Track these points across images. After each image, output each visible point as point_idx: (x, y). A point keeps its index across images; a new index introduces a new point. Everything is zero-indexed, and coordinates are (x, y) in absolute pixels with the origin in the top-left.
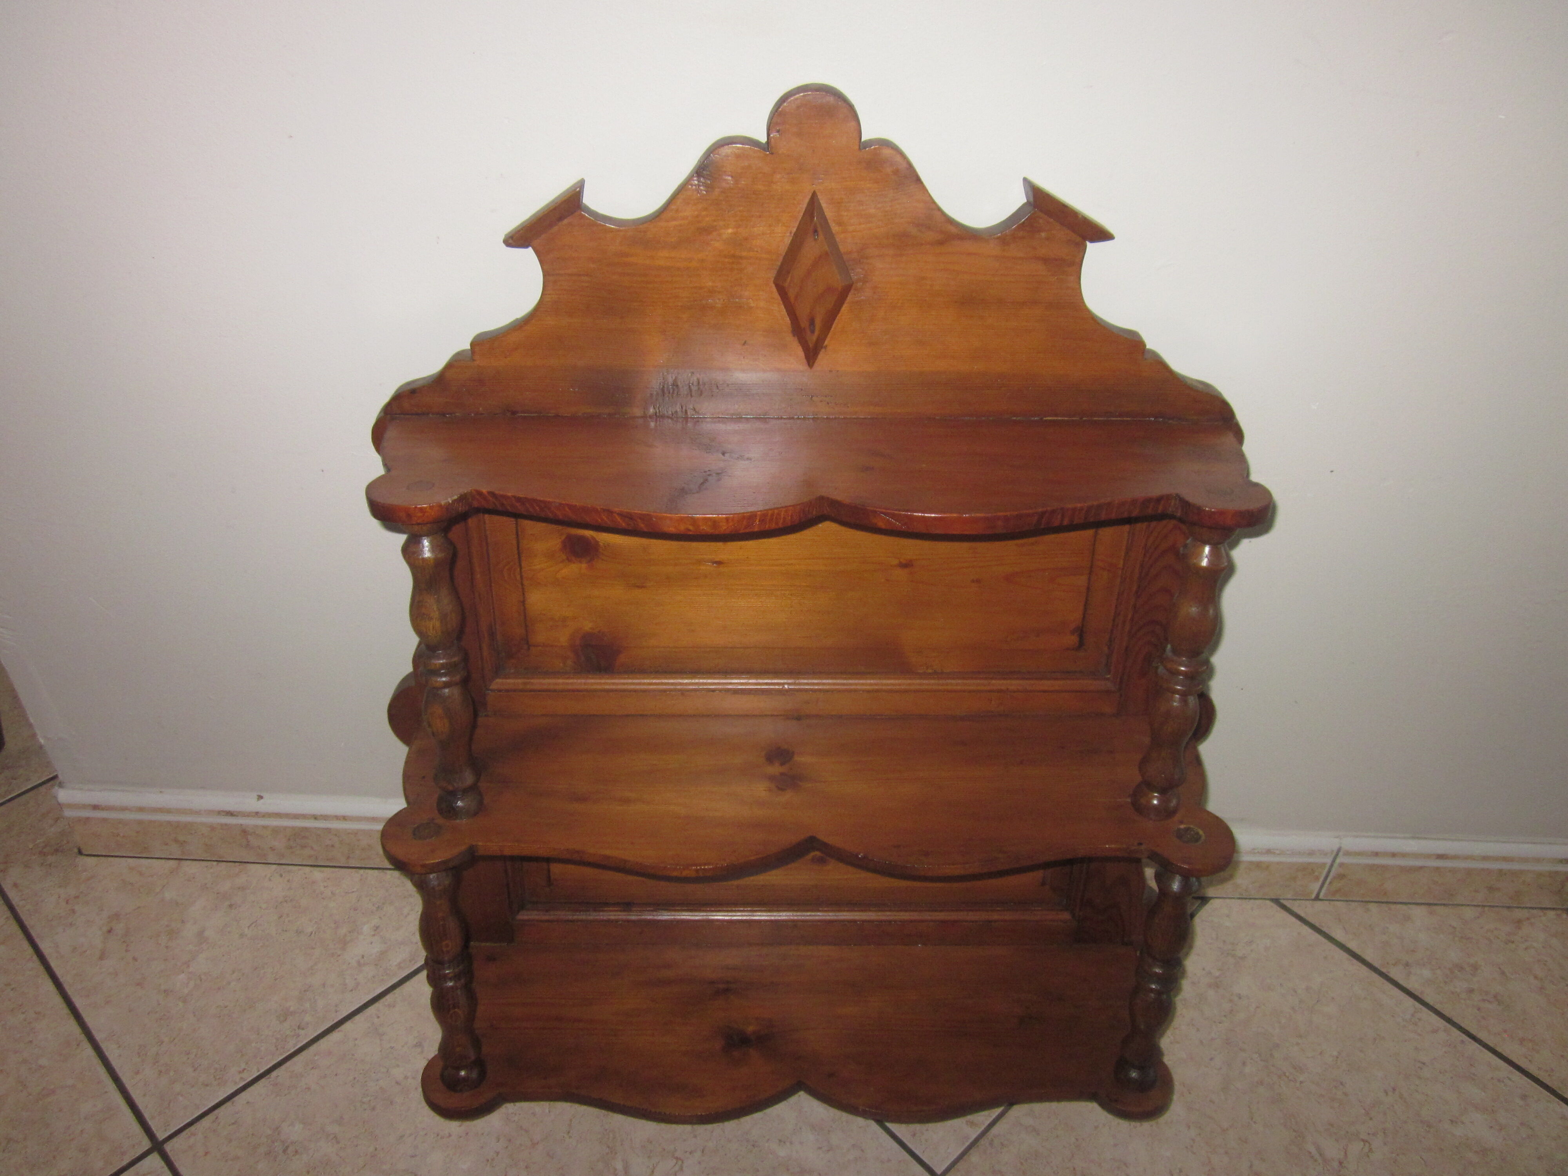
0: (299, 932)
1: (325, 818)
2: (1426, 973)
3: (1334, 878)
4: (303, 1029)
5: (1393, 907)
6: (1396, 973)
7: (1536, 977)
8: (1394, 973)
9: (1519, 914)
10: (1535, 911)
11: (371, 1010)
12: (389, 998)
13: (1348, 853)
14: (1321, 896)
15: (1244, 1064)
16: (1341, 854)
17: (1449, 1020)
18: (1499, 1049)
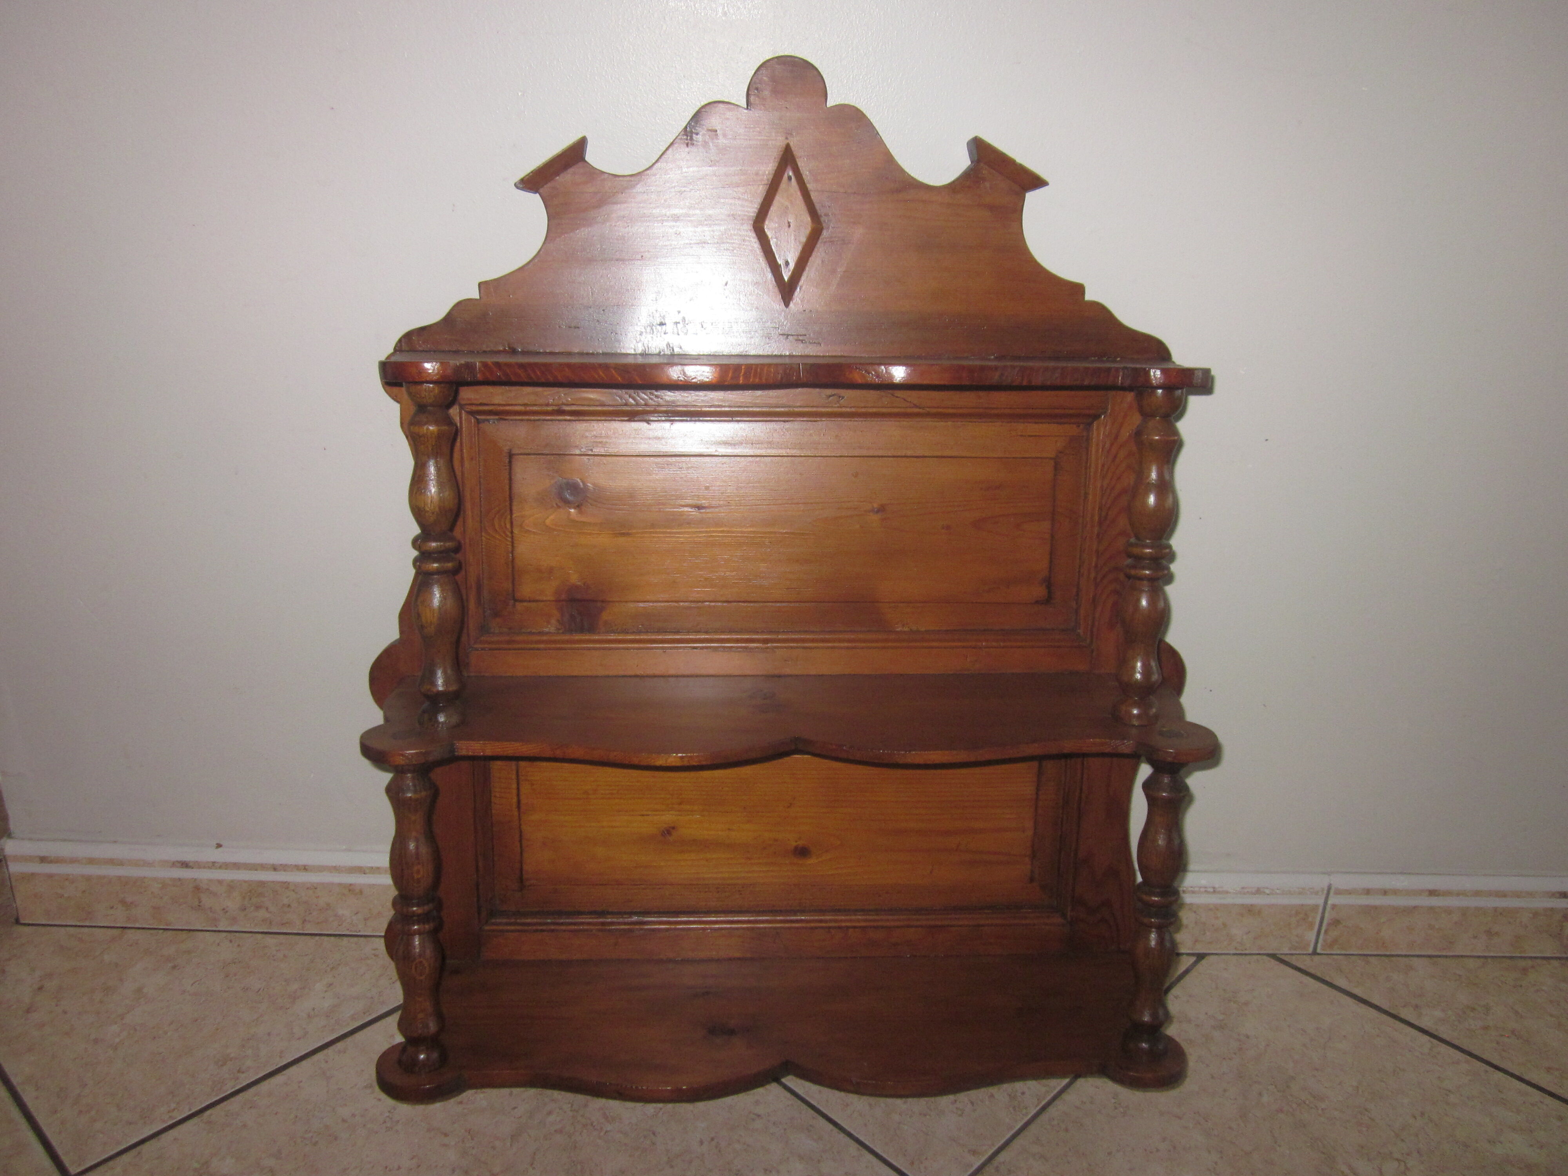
0: (246, 989)
1: (284, 868)
2: (1438, 1013)
3: (1329, 924)
4: (243, 1072)
5: (1394, 959)
6: (1407, 1014)
7: (1552, 1016)
8: (1405, 1014)
9: (1522, 964)
10: (1539, 961)
11: (319, 1056)
12: (339, 1045)
13: (1339, 892)
14: (1319, 951)
15: (1260, 1094)
16: (1332, 892)
17: (1470, 1054)
18: (1526, 1077)
